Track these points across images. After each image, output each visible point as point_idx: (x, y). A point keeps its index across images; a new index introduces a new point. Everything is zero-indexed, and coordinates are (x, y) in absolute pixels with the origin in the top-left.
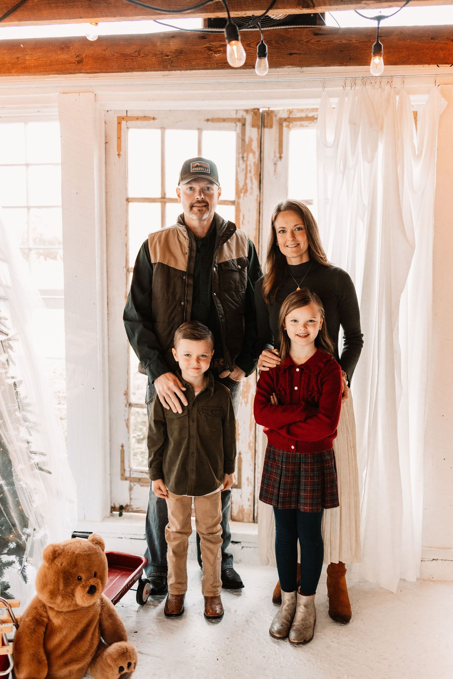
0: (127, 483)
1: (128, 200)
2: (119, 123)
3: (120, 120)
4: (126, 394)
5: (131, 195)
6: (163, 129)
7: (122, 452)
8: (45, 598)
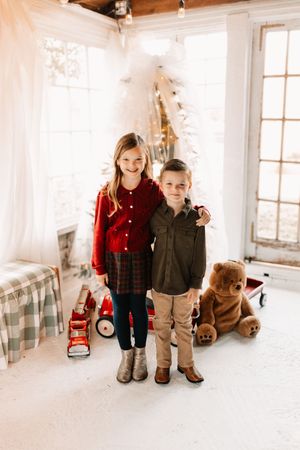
0: (254, 245)
1: (264, 77)
2: (261, 30)
3: (262, 27)
4: (257, 193)
5: (266, 74)
6: (289, 31)
7: (253, 227)
8: (214, 289)
